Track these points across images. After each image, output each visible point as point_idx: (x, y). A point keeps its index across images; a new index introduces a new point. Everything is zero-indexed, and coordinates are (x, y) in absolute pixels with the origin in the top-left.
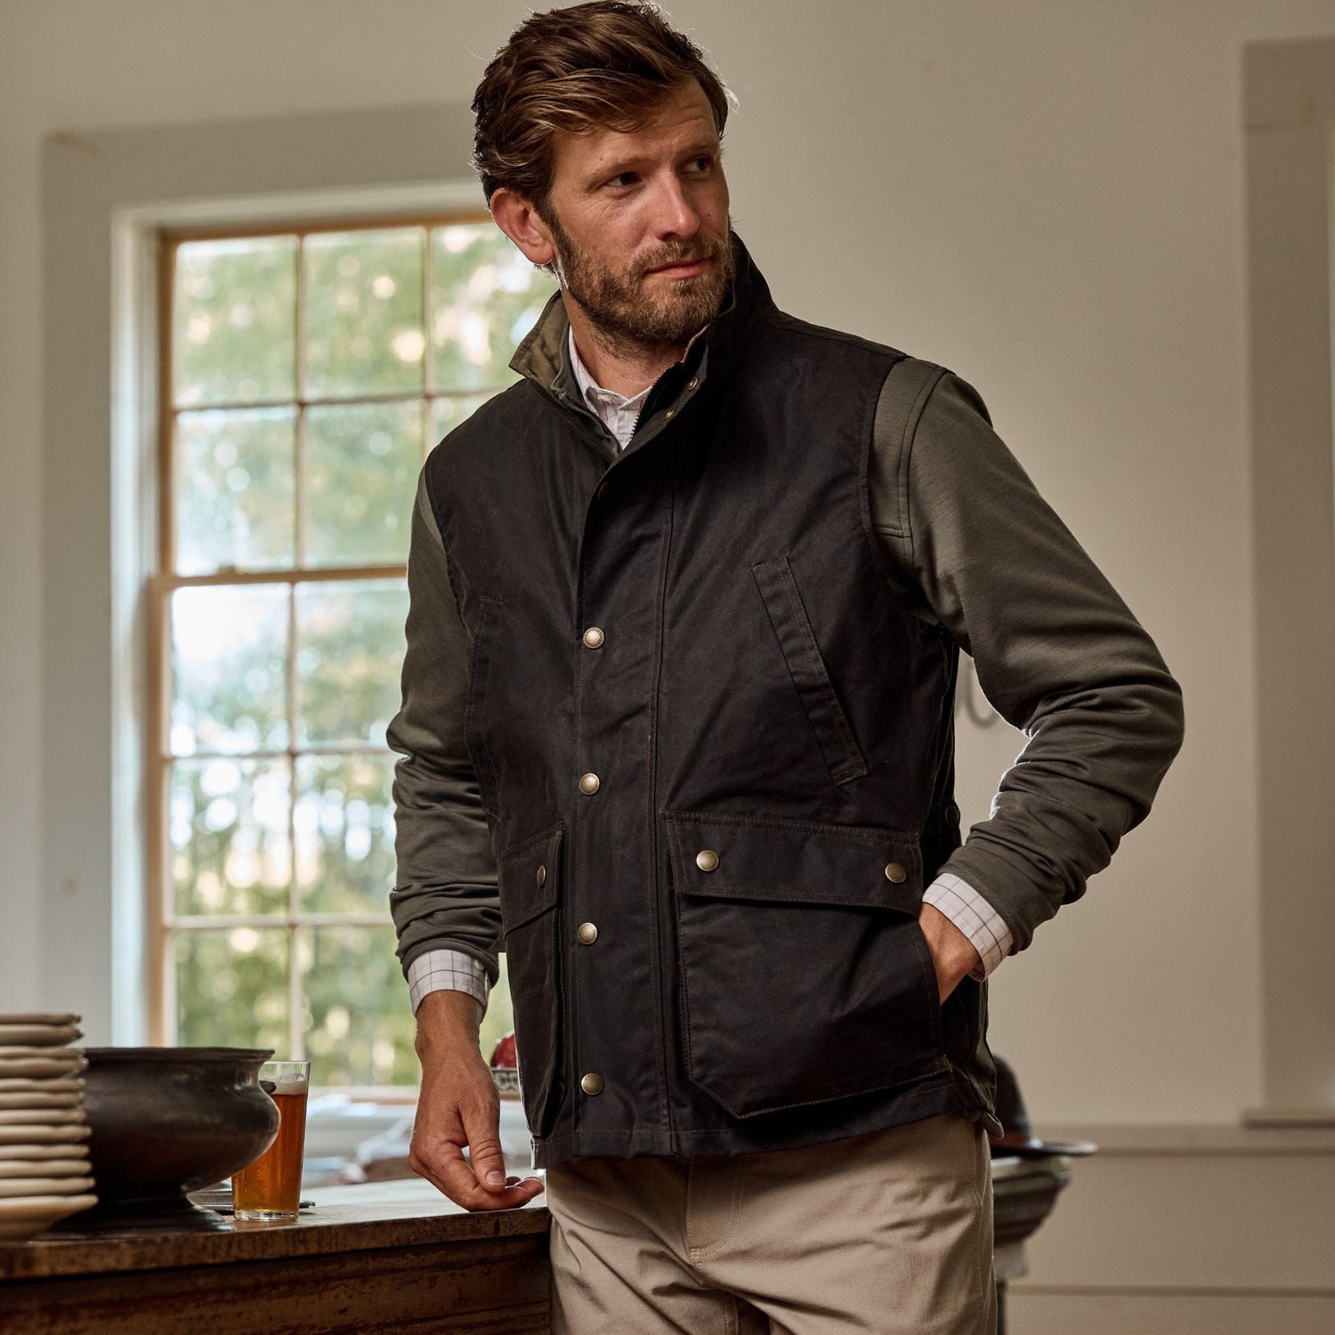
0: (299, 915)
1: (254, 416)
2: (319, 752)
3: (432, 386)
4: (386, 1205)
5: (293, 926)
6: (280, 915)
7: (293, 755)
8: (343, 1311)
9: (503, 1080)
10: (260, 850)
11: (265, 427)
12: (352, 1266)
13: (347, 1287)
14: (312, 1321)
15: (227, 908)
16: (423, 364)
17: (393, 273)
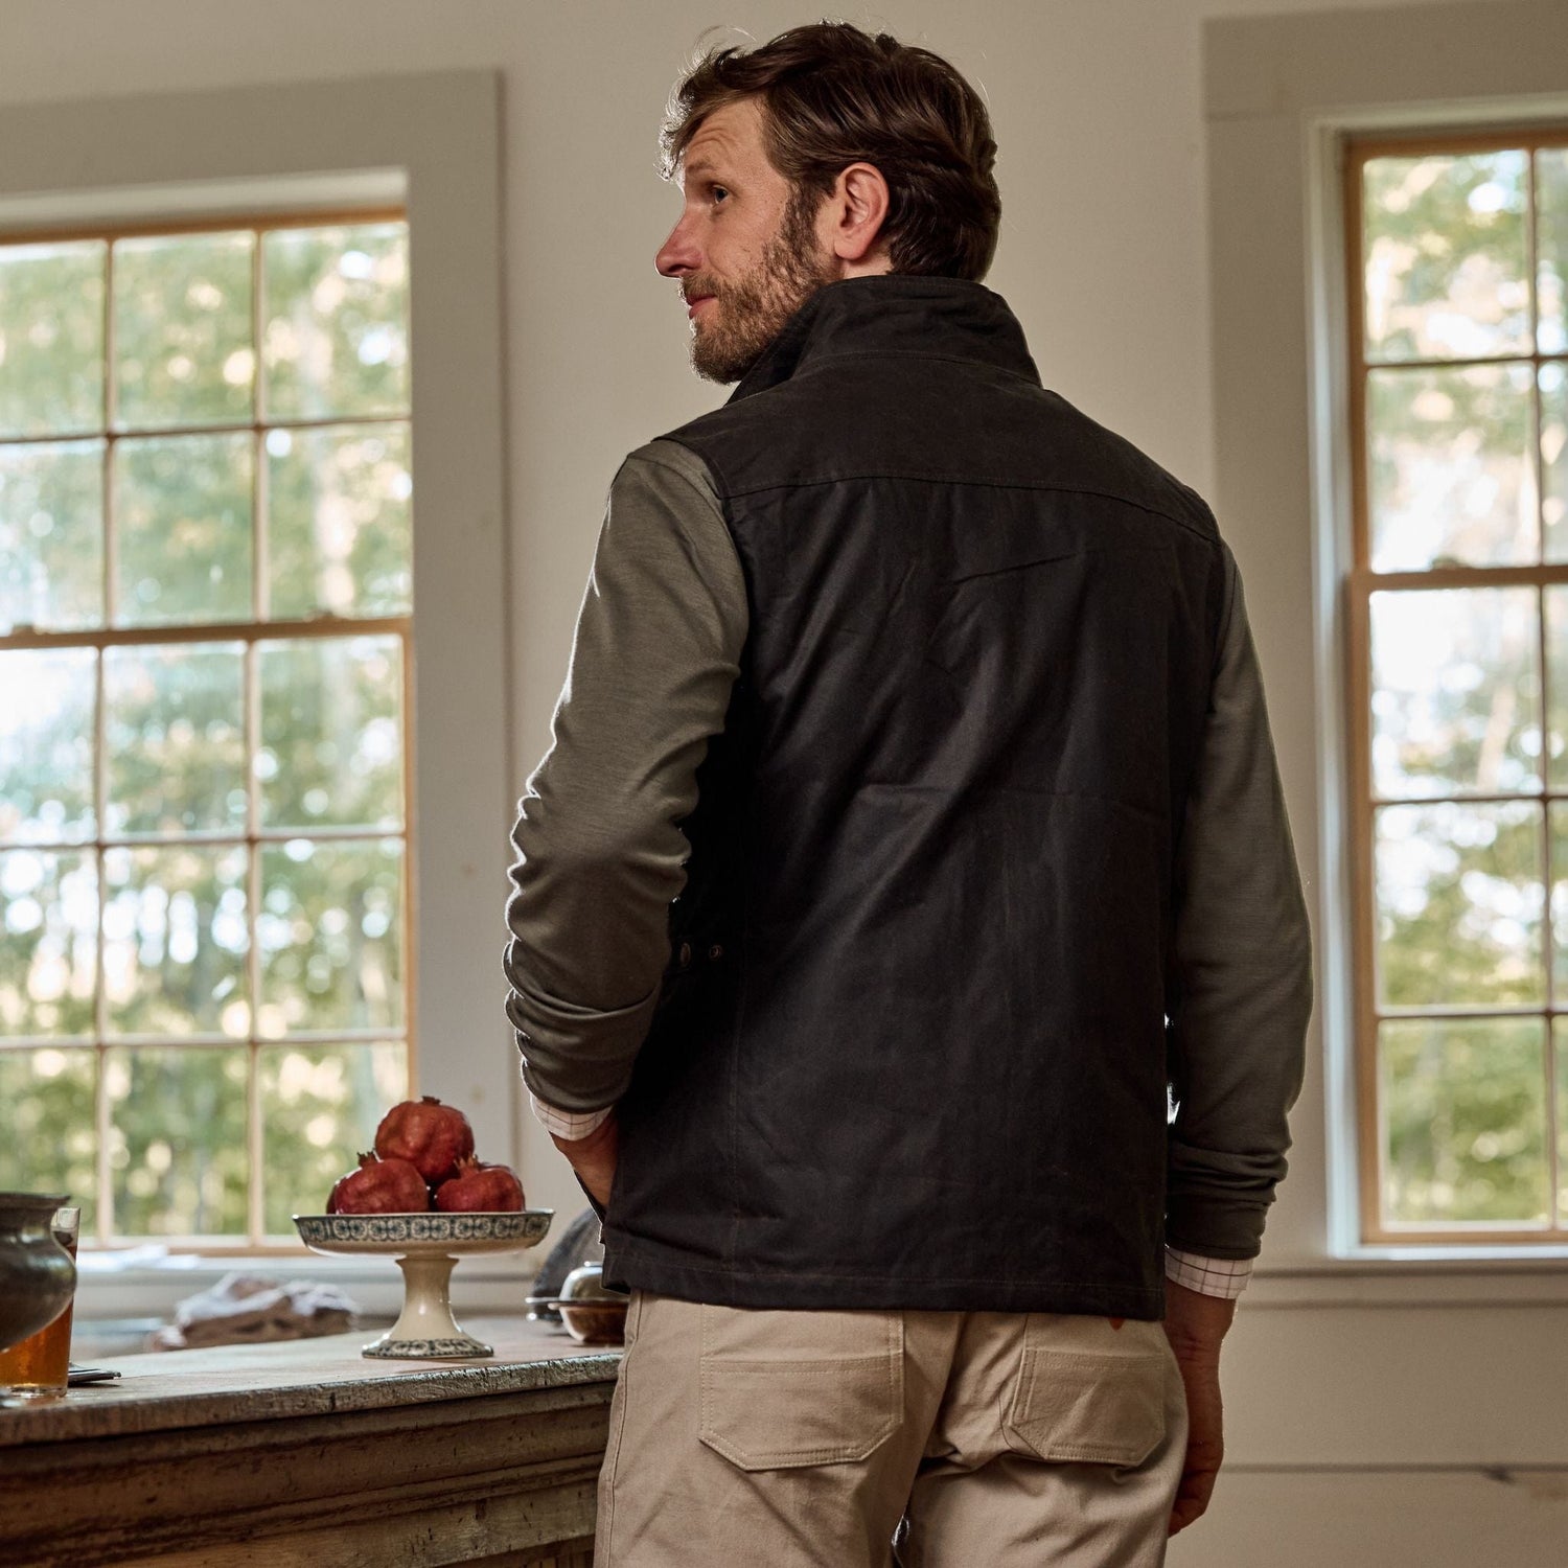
0: (111, 1033)
1: (55, 450)
2: (130, 845)
3: (264, 416)
4: (204, 1375)
5: (101, 1048)
6: (88, 1036)
7: (101, 847)
8: (151, 1500)
9: (342, 1228)
10: (68, 957)
11: (70, 463)
12: (163, 1449)
13: (156, 1472)
14: (115, 1513)
15: (29, 1025)
16: (254, 387)
17: (219, 281)
